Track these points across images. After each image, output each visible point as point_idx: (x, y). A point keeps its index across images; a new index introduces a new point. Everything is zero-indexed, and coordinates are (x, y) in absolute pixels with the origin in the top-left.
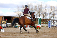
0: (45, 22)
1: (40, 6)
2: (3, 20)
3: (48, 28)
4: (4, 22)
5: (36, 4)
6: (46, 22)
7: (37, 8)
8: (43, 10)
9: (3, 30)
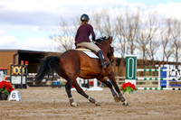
0: (148, 70)
1: (133, 18)
2: (17, 63)
3: (159, 88)
4: (19, 69)
5: (121, 13)
6: (153, 70)
7: (125, 24)
8: (141, 31)
9: (15, 95)
